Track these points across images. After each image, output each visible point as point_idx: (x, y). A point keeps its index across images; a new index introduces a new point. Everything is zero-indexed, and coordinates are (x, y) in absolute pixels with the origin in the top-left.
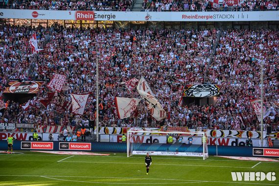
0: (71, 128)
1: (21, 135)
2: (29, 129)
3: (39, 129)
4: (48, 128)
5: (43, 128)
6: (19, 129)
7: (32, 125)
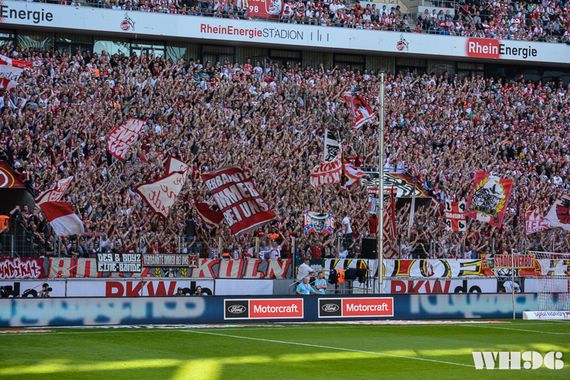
0: (281, 263)
1: (161, 285)
2: (177, 269)
3: (201, 268)
4: (224, 264)
5: (211, 267)
6: (150, 269)
7: (185, 259)
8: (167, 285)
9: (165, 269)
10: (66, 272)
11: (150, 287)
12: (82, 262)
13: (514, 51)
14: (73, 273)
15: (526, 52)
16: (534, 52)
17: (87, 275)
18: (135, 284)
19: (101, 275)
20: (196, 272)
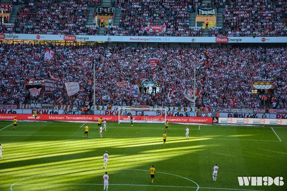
1: (45, 111)
2: (50, 107)
4: (62, 106)
5: (58, 107)
6: (43, 107)
7: (52, 105)
8: (46, 111)
9: (47, 107)
10: (23, 108)
11: (42, 111)
12: (27, 105)
13: (233, 40)
14: (25, 108)
15: (237, 40)
16: (241, 40)
17: (28, 108)
18: (39, 110)
19: (31, 108)
20: (55, 108)
